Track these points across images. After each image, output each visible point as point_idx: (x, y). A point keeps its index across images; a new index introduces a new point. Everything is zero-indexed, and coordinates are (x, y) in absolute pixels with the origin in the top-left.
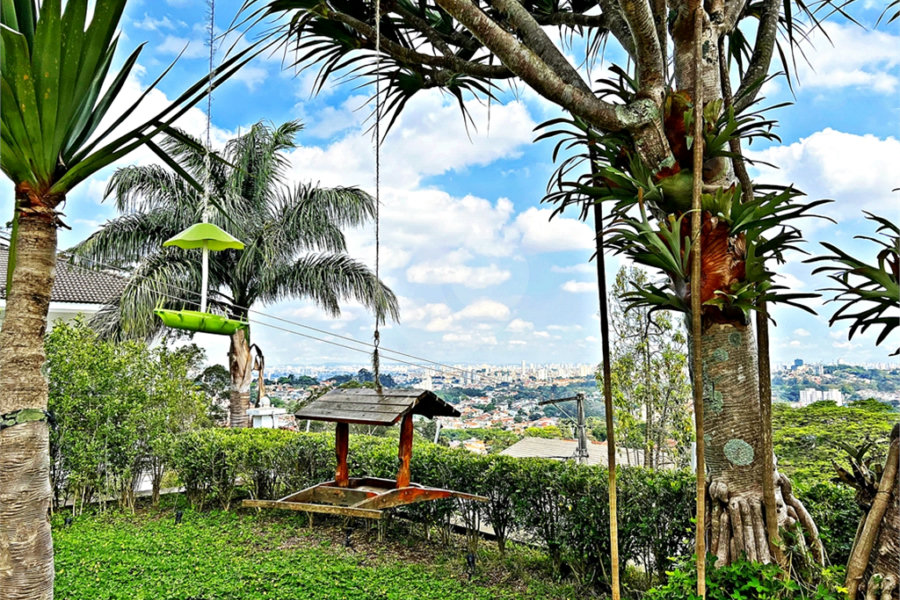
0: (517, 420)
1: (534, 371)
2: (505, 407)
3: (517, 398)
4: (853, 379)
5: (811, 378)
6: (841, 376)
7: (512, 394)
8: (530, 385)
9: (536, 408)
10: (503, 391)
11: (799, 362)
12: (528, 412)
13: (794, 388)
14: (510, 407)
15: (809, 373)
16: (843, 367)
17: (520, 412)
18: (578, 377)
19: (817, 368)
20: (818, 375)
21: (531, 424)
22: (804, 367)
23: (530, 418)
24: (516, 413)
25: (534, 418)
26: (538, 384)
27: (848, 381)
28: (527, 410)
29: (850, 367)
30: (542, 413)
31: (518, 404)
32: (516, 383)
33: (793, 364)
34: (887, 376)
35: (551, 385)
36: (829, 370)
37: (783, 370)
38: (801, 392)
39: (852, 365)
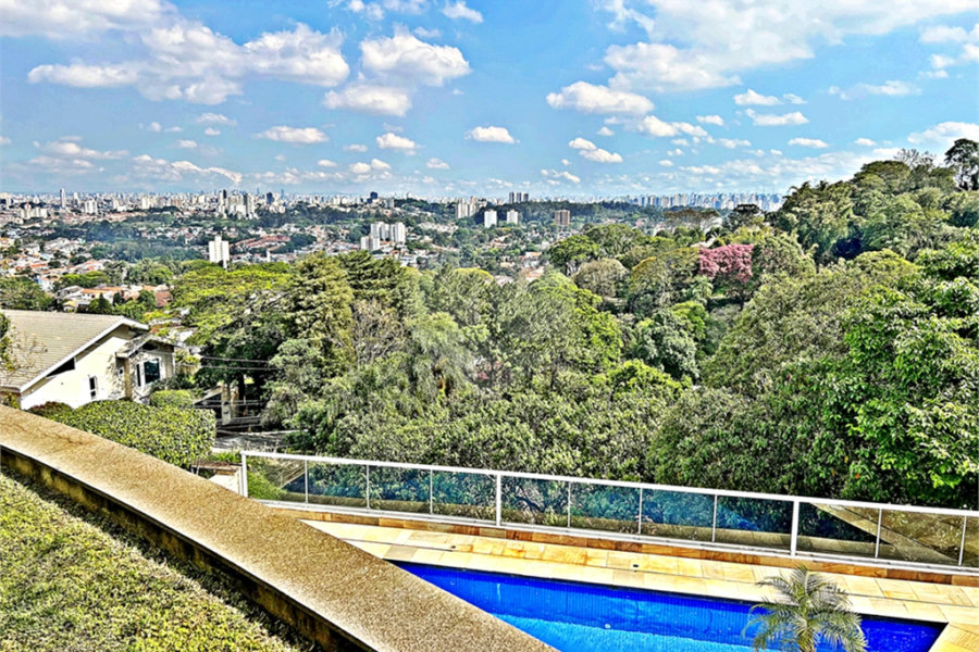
0: (54, 265)
1: (79, 202)
2: (35, 250)
3: (52, 237)
4: (416, 212)
5: (384, 212)
6: (408, 210)
7: (47, 232)
8: (73, 220)
9: (80, 250)
10: (33, 228)
11: (374, 195)
12: (69, 255)
13: (366, 222)
14: (42, 250)
15: (382, 206)
16: (410, 201)
17: (58, 254)
18: (138, 210)
19: (388, 201)
20: (389, 208)
21: (72, 269)
22: (378, 200)
23: (72, 261)
24: (52, 256)
25: (77, 261)
26: (84, 219)
27: (413, 214)
28: (67, 252)
29: (415, 201)
30: (87, 256)
31: (54, 245)
32: (53, 217)
33: (369, 197)
34: (445, 210)
35: (101, 220)
36: (399, 203)
37: (359, 202)
38: (372, 225)
39: (418, 199)
